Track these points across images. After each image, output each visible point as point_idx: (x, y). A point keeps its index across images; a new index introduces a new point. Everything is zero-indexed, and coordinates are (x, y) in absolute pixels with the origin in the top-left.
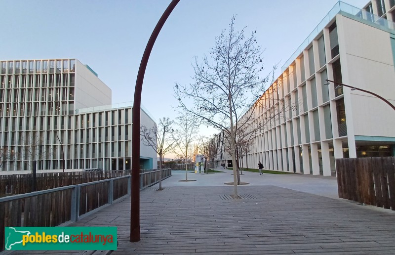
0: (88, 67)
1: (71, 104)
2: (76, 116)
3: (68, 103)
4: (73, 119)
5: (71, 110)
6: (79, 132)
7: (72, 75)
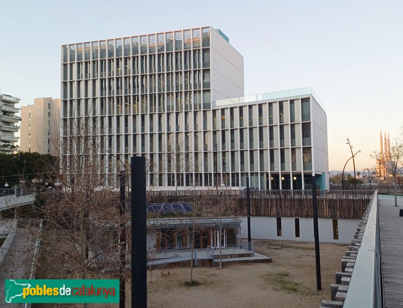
0: (220, 33)
1: (207, 94)
2: (214, 111)
3: (202, 91)
4: (210, 115)
5: (206, 102)
6: (219, 135)
7: (206, 51)
